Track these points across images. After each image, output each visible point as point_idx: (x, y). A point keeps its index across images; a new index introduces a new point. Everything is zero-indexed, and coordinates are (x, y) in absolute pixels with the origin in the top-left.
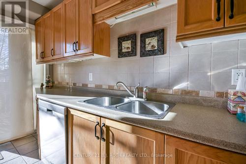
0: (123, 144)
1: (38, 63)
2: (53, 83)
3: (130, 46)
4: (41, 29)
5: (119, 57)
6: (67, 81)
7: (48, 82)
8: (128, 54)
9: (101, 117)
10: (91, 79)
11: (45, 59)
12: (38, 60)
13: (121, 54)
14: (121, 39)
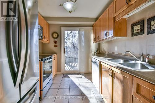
0: (118, 79)
1: (94, 43)
2: (99, 51)
3: (139, 28)
4: (95, 28)
5: (132, 36)
6: (105, 51)
7: (97, 51)
8: (138, 34)
9: (110, 66)
10: (116, 49)
11: (96, 41)
12: (94, 42)
13: (133, 34)
14: (134, 25)
